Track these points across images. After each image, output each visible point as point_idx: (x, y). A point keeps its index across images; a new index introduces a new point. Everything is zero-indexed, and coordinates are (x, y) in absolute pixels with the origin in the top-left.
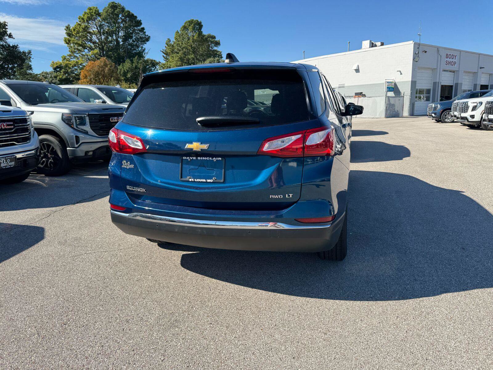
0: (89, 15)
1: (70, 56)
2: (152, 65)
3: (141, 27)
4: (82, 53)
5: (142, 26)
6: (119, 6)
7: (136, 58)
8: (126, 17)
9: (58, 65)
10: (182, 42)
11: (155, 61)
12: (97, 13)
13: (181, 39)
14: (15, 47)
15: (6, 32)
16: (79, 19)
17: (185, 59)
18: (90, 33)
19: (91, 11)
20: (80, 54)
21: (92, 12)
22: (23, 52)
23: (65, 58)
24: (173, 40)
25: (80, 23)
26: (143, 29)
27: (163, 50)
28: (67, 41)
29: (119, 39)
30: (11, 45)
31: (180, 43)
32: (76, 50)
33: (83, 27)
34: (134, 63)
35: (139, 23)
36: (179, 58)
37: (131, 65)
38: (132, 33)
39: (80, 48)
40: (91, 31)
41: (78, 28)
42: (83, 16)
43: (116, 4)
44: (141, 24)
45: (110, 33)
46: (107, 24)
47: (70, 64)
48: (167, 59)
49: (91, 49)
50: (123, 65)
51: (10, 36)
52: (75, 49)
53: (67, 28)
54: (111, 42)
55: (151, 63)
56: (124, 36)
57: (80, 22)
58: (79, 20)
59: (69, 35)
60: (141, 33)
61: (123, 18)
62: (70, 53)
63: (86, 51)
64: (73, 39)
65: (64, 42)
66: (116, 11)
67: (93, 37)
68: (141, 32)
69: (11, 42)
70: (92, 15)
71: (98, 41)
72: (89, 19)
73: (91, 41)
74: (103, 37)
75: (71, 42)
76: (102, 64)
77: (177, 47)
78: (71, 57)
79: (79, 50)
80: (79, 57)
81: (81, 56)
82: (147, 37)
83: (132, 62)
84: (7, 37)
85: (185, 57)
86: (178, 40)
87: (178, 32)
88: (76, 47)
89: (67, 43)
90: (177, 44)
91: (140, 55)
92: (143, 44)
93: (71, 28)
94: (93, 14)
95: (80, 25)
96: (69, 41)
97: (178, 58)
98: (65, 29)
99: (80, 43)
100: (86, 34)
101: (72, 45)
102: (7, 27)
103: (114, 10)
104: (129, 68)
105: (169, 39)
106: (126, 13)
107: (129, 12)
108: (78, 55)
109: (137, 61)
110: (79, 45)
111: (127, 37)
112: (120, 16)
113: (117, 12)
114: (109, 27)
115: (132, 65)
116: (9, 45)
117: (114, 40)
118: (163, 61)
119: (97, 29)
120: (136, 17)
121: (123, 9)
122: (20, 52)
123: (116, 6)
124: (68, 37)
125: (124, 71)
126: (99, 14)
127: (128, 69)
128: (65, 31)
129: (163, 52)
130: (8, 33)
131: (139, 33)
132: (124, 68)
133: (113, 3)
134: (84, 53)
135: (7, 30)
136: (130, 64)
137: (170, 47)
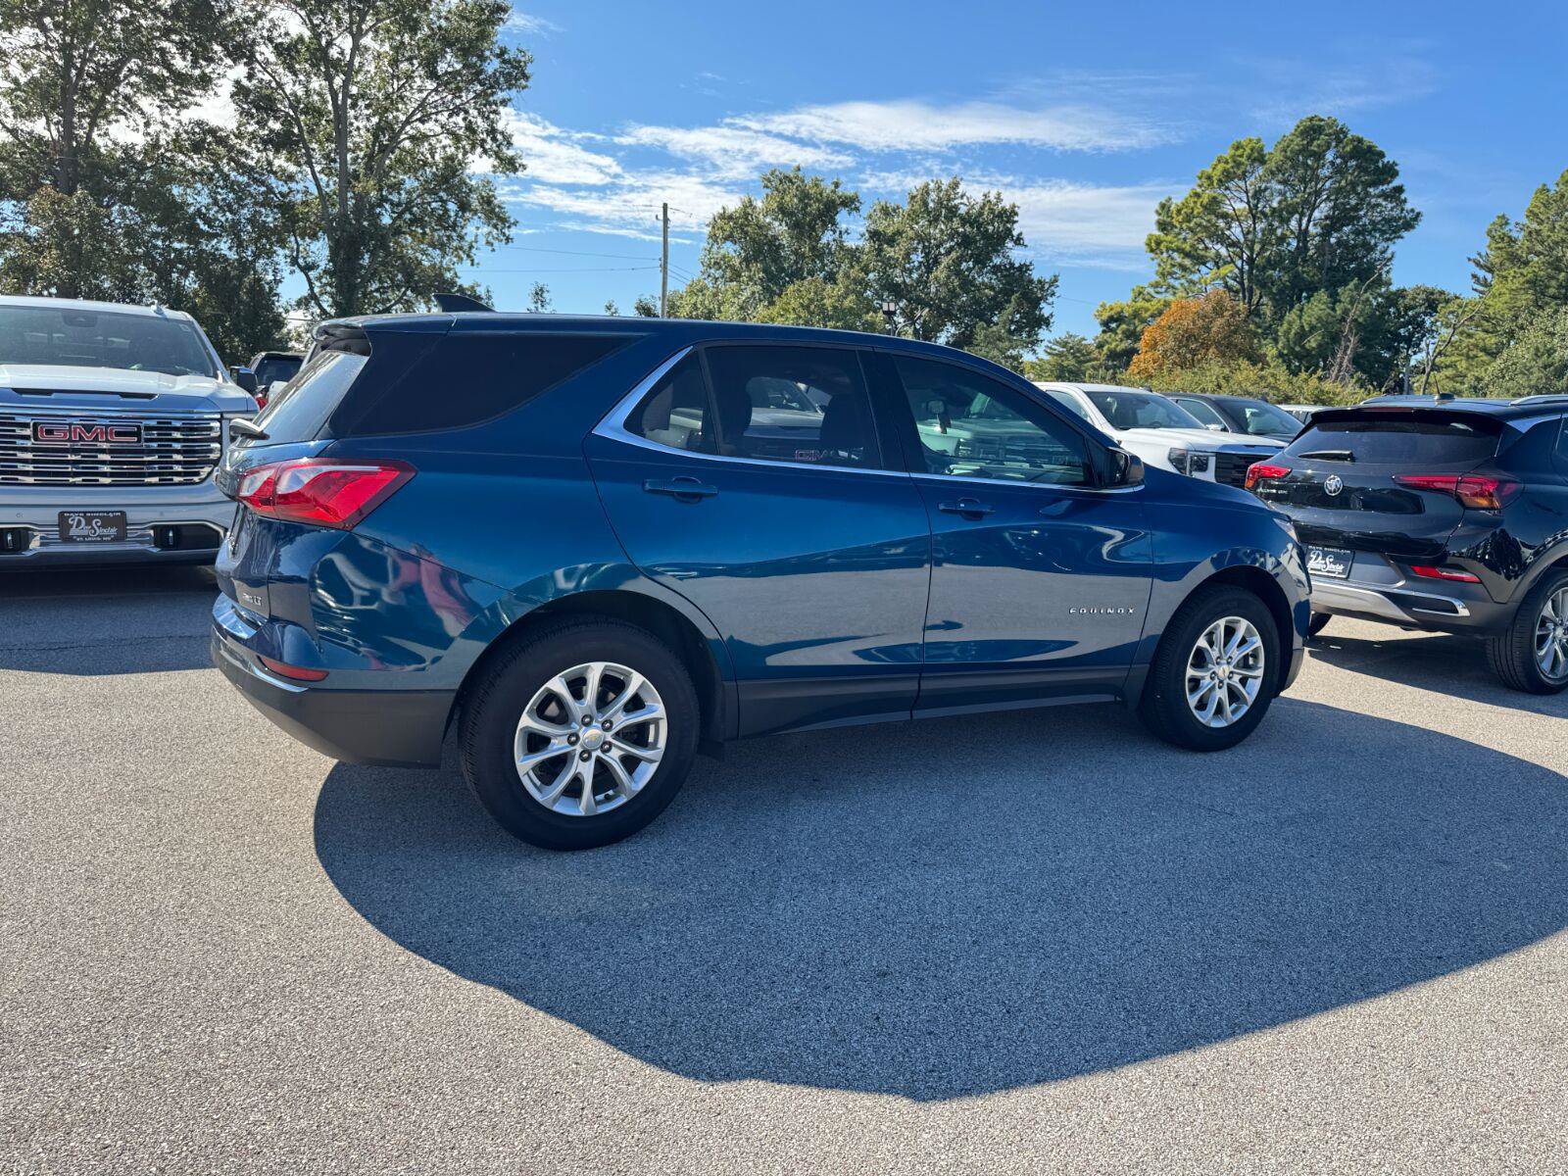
0: (1228, 166)
1: (1156, 285)
2: (1430, 306)
3: (1391, 185)
4: (1191, 277)
5: (1396, 183)
6: (1331, 127)
7: (1351, 285)
8: (1345, 158)
9: (1112, 313)
10: (1554, 222)
11: (1442, 293)
12: (1256, 154)
13: (1553, 212)
14: (1024, 268)
15: (1009, 232)
16: (1200, 178)
17: (1553, 283)
18: (1225, 216)
19: (1240, 151)
20: (1183, 281)
21: (1241, 156)
22: (1040, 282)
23: (1140, 293)
24: (1519, 217)
25: (1199, 190)
26: (1399, 190)
27: (1479, 254)
28: (1153, 245)
29: (1311, 228)
30: (1017, 265)
31: (1545, 229)
32: (1175, 269)
33: (1206, 201)
34: (1340, 301)
35: (1390, 171)
36: (1528, 282)
37: (1329, 311)
38: (1356, 208)
39: (1187, 262)
40: (1228, 209)
41: (1192, 205)
42: (1210, 170)
43: (1323, 120)
44: (1395, 174)
45: (1282, 215)
46: (1281, 187)
47: (1147, 310)
48: (1486, 284)
49: (1218, 262)
50: (1301, 310)
51: (1018, 241)
52: (1174, 266)
53: (1163, 206)
54: (1282, 239)
55: (1427, 300)
56: (1327, 218)
57: (1200, 186)
58: (1199, 182)
59: (1163, 226)
60: (1390, 206)
61: (1339, 161)
62: (1157, 278)
63: (1203, 269)
64: (1169, 238)
65: (1145, 248)
66: (1315, 143)
67: (1233, 230)
68: (1391, 202)
69: (1016, 255)
70: (1238, 165)
71: (1242, 240)
72: (1228, 176)
73: (1222, 239)
74: (1260, 226)
75: (1162, 247)
77: (1527, 243)
78: (1159, 290)
79: (1184, 268)
80: (1179, 286)
81: (1186, 284)
82: (1409, 216)
83: (1335, 299)
84: (1010, 244)
85: (1553, 278)
86: (1541, 216)
87: (1545, 190)
88: (1179, 260)
89: (1152, 251)
90: (1530, 232)
91: (1369, 274)
92: (1388, 240)
93: (1173, 208)
94: (1243, 160)
95: (1197, 195)
96: (1158, 243)
97: (1522, 280)
98: (1157, 212)
99: (1188, 248)
100: (1209, 221)
101: (1165, 255)
102: (1016, 218)
103: (1310, 143)
104: (1319, 319)
105: (1503, 217)
106: (1347, 144)
107: (1360, 141)
108: (1176, 284)
109: (1352, 297)
110: (1187, 255)
111: (1333, 224)
112: (1329, 156)
113: (1319, 146)
114: (1282, 194)
115: (1333, 309)
116: (1012, 265)
117: (1292, 232)
118: (1467, 291)
119: (1248, 203)
120: (1382, 155)
121: (1340, 135)
122: (1031, 281)
123: (1320, 127)
124: (1162, 234)
125: (1302, 327)
126: (1261, 159)
127: (1314, 322)
128: (1156, 217)
129: (1478, 264)
130: (1015, 233)
131: (1379, 205)
132: (1305, 317)
133: (1311, 119)
134: (1195, 277)
135: (1015, 226)
136: (1323, 307)
137: (1500, 245)
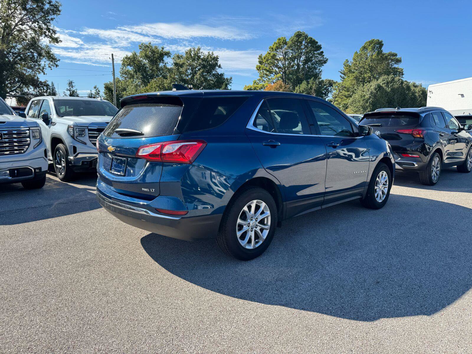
0: (277, 45)
1: (259, 80)
2: (330, 85)
3: (320, 51)
4: (269, 77)
5: (321, 50)
6: (304, 35)
7: (312, 79)
8: (308, 43)
9: (249, 88)
10: (360, 61)
11: (332, 81)
12: (284, 42)
13: (359, 59)
14: (222, 75)
15: (217, 64)
16: (270, 49)
17: (361, 78)
18: (277, 60)
19: (280, 41)
20: (267, 79)
21: (281, 42)
22: (227, 79)
23: (255, 82)
24: (351, 60)
25: (270, 52)
26: (322, 52)
27: (341, 70)
28: (258, 68)
29: (300, 63)
30: (220, 74)
31: (358, 63)
32: (264, 75)
33: (272, 55)
34: (309, 84)
35: (319, 47)
36: (355, 77)
37: (307, 86)
38: (312, 57)
39: (268, 73)
40: (278, 58)
41: (268, 56)
42: (272, 46)
43: (301, 32)
44: (321, 48)
45: (293, 59)
46: (291, 51)
47: (258, 87)
48: (344, 78)
49: (276, 73)
50: (300, 86)
51: (220, 67)
52: (264, 74)
53: (260, 57)
54: (293, 66)
55: (329, 83)
56: (304, 60)
57: (270, 51)
58: (269, 50)
59: (261, 62)
60: (320, 57)
61: (306, 44)
62: (260, 78)
63: (272, 75)
64: (262, 66)
65: (256, 69)
66: (300, 39)
67: (279, 63)
68: (320, 56)
69: (219, 71)
70: (280, 45)
71: (282, 66)
72: (277, 48)
73: (277, 66)
74: (287, 63)
75: (261, 68)
76: (278, 86)
77: (354, 67)
78: (260, 81)
79: (267, 75)
80: (266, 80)
81: (268, 80)
82: (325, 60)
83: (308, 83)
84: (217, 68)
85: (360, 76)
86: (356, 60)
87: (357, 53)
88: (265, 73)
89: (258, 70)
90: (354, 64)
91: (316, 76)
92: (321, 66)
93: (263, 57)
94: (281, 43)
95: (269, 53)
96: (260, 68)
97: (353, 77)
98: (258, 58)
99: (268, 69)
100: (273, 61)
101: (262, 71)
102: (218, 60)
103: (299, 39)
104: (304, 89)
105: (347, 60)
106: (308, 39)
107: (311, 38)
108: (265, 79)
109: (312, 82)
110: (268, 71)
111: (306, 62)
112: (304, 43)
113: (301, 40)
114: (292, 53)
115: (308, 86)
116: (218, 74)
117: (296, 64)
118: (339, 81)
119: (283, 56)
120: (317, 43)
121: (306, 37)
122: (224, 79)
123: (301, 34)
124: (260, 65)
125: (300, 91)
126: (286, 43)
127: (303, 90)
128: (258, 60)
129: (341, 73)
130: (218, 64)
131: (317, 57)
132: (301, 88)
133: (298, 32)
134: (270, 77)
135: (218, 62)
136: (305, 85)
137: (347, 68)
